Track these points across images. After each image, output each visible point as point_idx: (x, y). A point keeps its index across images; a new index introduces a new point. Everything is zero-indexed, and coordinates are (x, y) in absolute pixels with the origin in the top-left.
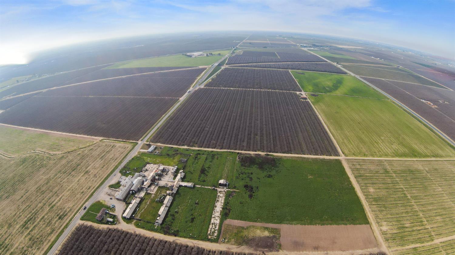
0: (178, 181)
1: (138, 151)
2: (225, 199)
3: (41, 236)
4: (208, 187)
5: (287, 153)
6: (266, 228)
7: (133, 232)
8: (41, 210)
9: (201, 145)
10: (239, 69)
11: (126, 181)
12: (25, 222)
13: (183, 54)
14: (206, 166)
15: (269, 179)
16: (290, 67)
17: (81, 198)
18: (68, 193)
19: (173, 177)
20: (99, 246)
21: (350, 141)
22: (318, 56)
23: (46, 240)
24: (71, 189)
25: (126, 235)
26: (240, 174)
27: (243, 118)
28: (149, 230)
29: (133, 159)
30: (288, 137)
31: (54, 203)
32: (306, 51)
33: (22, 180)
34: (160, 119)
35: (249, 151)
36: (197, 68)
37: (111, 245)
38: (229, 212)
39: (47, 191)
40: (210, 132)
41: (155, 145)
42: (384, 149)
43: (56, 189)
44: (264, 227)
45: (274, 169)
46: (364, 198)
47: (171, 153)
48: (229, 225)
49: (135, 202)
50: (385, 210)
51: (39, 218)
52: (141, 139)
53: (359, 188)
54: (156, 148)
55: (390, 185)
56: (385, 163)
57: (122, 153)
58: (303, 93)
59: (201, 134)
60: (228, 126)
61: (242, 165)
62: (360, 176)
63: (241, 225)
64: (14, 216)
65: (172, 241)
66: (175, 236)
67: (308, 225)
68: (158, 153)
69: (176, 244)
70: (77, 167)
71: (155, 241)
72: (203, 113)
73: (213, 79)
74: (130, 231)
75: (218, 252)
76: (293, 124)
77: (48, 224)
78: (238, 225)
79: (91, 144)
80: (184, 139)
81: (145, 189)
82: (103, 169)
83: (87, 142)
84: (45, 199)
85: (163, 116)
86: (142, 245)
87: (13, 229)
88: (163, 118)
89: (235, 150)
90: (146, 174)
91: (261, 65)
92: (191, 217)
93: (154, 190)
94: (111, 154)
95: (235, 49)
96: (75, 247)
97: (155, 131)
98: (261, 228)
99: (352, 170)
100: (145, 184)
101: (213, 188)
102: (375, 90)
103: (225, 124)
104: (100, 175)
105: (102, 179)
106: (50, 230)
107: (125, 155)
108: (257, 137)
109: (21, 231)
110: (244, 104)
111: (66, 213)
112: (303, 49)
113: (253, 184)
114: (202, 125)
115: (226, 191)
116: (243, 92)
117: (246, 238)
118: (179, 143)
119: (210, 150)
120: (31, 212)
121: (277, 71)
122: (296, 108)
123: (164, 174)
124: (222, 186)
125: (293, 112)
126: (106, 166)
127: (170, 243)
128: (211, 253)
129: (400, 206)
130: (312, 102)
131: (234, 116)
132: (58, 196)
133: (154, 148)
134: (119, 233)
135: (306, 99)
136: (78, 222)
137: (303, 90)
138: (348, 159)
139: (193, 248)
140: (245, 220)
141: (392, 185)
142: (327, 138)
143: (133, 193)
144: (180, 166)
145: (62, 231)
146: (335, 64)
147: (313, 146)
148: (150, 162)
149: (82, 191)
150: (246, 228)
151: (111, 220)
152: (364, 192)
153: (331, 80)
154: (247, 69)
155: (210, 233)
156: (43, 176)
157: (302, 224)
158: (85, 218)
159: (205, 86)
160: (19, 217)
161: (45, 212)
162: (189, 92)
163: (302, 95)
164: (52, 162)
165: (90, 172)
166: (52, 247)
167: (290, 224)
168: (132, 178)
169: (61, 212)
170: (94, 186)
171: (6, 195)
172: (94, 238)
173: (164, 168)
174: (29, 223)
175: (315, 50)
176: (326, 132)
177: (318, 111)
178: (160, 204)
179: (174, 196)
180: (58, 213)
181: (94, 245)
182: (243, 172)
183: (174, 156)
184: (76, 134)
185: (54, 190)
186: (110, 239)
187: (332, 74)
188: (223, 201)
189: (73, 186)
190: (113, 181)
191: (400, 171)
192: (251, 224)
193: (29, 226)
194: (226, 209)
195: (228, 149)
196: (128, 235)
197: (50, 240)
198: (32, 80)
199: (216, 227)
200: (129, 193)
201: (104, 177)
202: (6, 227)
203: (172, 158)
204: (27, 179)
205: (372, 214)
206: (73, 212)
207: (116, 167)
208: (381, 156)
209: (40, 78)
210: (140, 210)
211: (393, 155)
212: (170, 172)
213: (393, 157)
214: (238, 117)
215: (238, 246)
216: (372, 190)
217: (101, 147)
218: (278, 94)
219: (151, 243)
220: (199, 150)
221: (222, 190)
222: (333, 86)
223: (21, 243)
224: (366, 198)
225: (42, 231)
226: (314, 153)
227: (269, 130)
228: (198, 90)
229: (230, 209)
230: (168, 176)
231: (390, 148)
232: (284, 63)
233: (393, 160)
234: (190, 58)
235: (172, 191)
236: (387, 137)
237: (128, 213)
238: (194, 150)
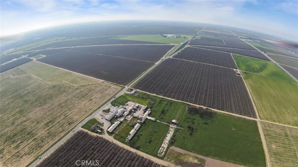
0: (146, 115)
1: (124, 92)
2: (174, 133)
3: (55, 132)
4: (164, 123)
5: (221, 110)
6: (197, 158)
7: (111, 141)
8: (58, 117)
9: (165, 95)
10: (197, 49)
11: (114, 109)
12: (48, 122)
13: (161, 35)
14: (166, 109)
15: (205, 125)
16: (231, 51)
17: (84, 115)
18: (77, 110)
19: (143, 112)
20: (88, 146)
21: (266, 109)
22: (252, 46)
23: (58, 135)
24: (80, 108)
25: (107, 142)
26: (186, 119)
27: (195, 82)
28: (122, 142)
29: (120, 96)
30: (223, 99)
31: (67, 115)
32: (244, 42)
33: (51, 98)
34: (141, 75)
35: (195, 104)
36: (169, 45)
37: (96, 147)
38: (175, 142)
39: (65, 107)
40: (172, 87)
41: (135, 90)
42: (288, 119)
43: (71, 106)
44: (195, 157)
45: (210, 119)
46: (267, 151)
47: (145, 97)
48: (172, 150)
49: (116, 123)
50: (279, 162)
51: (56, 121)
52: (127, 85)
53: (266, 143)
54: (135, 92)
55: (287, 145)
56: (287, 129)
57: (114, 92)
58: (238, 70)
59: (166, 88)
60: (184, 85)
61: (189, 113)
62: (268, 135)
63: (181, 152)
64: (42, 118)
65: (134, 152)
66: (137, 149)
67: (225, 161)
68: (137, 95)
69: (137, 155)
70: (85, 95)
71: (124, 150)
72: (169, 75)
73: (178, 53)
74: (109, 140)
75: (162, 166)
76: (228, 91)
77: (61, 126)
78: (178, 151)
79: (96, 83)
80: (155, 90)
81: (124, 116)
82: (101, 99)
83: (94, 82)
84: (63, 111)
85: (144, 73)
86: (115, 151)
87: (39, 125)
88: (143, 74)
89: (186, 102)
90: (127, 107)
91: (212, 47)
92: (150, 140)
93: (130, 118)
94: (108, 91)
95: (196, 35)
96: (74, 143)
97: (137, 82)
98: (193, 156)
99: (264, 130)
100: (125, 113)
101: (167, 124)
102: (289, 75)
103: (182, 84)
104: (98, 103)
105: (99, 105)
106: (61, 130)
107: (116, 93)
108: (202, 96)
109: (44, 127)
110: (197, 73)
111: (73, 122)
112: (242, 40)
113: (194, 126)
114: (167, 82)
115: (175, 127)
116: (198, 64)
117: (182, 161)
118: (151, 92)
119: (170, 99)
120: (53, 117)
121: (223, 53)
122: (232, 81)
123: (138, 109)
124: (174, 124)
125: (229, 82)
126: (103, 98)
127: (133, 153)
128: (157, 166)
129: (290, 161)
130: (243, 78)
131: (189, 79)
132: (71, 111)
133: (134, 92)
134: (103, 140)
135: (239, 74)
136: (79, 128)
137: (239, 69)
138: (262, 122)
139: (146, 160)
140: (184, 150)
141: (288, 145)
142: (250, 104)
143: (116, 117)
144: (150, 106)
145: (69, 132)
146: (263, 53)
147: (239, 108)
148: (131, 100)
149: (86, 110)
150: (183, 154)
151: (100, 131)
152: (268, 147)
153: (259, 64)
154: (202, 49)
155: (160, 152)
156: (64, 98)
157: (221, 160)
158: (84, 127)
159: (173, 57)
160: (44, 119)
161: (61, 119)
162: (162, 59)
163: (237, 71)
164: (71, 90)
165: (93, 100)
166: (60, 140)
167: (213, 158)
168: (118, 108)
169: (70, 121)
170: (93, 109)
171: (40, 105)
172: (87, 140)
173: (138, 105)
174: (50, 123)
175: (251, 42)
176: (250, 100)
177: (246, 85)
178: (131, 128)
179: (142, 124)
180: (69, 121)
181: (86, 144)
182: (189, 117)
183: (146, 99)
184: (88, 76)
185: (69, 107)
186: (96, 142)
187: (260, 60)
188: (172, 134)
189: (81, 106)
190: (106, 108)
191: (296, 136)
192: (187, 152)
193: (50, 125)
194: (173, 139)
195: (182, 101)
196: (108, 143)
197: (60, 136)
198: (65, 40)
199: (164, 150)
200: (114, 117)
201: (101, 105)
202: (35, 123)
203: (145, 100)
204: (54, 98)
205: (270, 164)
206: (78, 122)
207: (109, 100)
208: (285, 124)
209: (71, 40)
210: (119, 128)
211: (293, 124)
212: (142, 109)
213: (293, 125)
214: (192, 81)
215: (176, 165)
216: (274, 146)
217: (102, 86)
218: (221, 69)
219: (121, 151)
220: (163, 98)
221: (173, 126)
222: (260, 68)
223: (42, 134)
224: (268, 151)
225: (56, 129)
226: (240, 113)
227: (211, 92)
228: (168, 59)
229: (176, 140)
230: (141, 111)
231: (293, 119)
232: (227, 48)
233: (293, 128)
234: (165, 38)
235: (141, 121)
236: (292, 110)
237: (111, 129)
238: (160, 98)
